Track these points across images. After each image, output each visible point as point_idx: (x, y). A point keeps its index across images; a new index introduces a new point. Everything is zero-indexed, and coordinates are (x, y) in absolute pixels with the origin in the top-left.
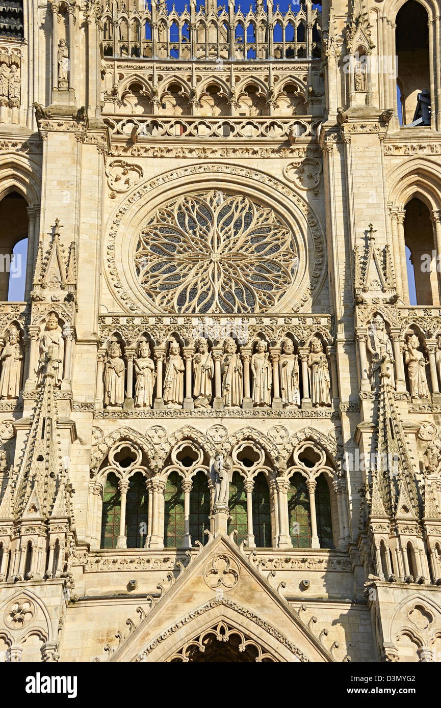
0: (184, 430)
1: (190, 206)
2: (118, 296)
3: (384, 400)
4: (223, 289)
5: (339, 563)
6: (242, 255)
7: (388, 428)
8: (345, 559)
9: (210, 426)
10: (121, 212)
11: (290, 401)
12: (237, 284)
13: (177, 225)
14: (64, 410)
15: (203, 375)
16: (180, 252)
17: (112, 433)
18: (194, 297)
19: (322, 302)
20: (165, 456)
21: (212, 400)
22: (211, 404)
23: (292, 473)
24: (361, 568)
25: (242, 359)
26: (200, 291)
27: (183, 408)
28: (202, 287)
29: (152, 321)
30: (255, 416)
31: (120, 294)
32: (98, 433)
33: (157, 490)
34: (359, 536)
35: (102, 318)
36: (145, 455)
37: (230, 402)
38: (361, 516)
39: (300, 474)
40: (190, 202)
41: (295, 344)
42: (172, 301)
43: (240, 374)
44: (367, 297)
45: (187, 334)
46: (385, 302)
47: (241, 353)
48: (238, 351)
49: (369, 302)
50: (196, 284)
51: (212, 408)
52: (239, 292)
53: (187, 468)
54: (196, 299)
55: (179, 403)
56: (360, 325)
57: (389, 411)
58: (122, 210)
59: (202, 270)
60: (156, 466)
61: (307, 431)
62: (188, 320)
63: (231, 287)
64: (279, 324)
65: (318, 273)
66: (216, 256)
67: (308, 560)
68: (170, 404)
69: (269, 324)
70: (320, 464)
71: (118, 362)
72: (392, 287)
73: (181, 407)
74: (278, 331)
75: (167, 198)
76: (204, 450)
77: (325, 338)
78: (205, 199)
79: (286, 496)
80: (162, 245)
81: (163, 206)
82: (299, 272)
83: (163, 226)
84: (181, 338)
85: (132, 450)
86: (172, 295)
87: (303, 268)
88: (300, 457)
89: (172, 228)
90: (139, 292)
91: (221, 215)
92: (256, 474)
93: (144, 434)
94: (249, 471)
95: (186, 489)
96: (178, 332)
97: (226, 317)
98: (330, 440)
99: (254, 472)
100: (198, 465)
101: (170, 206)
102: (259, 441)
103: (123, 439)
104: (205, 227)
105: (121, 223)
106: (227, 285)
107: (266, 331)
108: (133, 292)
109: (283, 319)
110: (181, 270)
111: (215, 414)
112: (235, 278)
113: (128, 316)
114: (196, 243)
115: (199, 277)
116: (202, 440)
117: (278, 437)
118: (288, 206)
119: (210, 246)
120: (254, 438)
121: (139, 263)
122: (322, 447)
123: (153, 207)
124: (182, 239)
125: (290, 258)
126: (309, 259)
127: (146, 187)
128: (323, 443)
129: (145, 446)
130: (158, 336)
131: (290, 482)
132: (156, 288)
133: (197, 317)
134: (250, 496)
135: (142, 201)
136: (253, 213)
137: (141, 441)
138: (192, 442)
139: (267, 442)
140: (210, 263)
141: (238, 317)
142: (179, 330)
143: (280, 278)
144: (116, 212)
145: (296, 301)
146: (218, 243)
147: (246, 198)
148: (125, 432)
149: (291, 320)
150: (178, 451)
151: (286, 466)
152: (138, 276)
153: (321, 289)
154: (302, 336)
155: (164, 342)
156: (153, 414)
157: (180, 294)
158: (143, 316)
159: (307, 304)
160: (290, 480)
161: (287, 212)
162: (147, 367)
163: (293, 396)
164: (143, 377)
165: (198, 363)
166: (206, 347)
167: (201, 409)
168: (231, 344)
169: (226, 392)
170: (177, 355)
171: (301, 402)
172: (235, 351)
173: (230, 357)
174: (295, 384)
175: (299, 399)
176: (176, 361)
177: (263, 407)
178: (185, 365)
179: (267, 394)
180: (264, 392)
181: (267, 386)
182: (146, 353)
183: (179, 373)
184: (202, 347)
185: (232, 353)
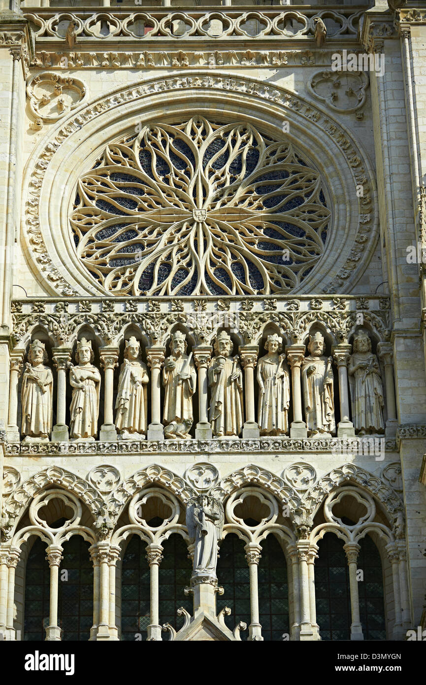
0: (148, 472)
1: (159, 139)
2: (45, 275)
4: (213, 264)
6: (242, 211)
9: (190, 465)
10: (48, 149)
11: (320, 426)
12: (234, 256)
13: (139, 169)
15: (179, 389)
16: (141, 209)
17: (33, 477)
18: (167, 276)
19: (372, 279)
20: (119, 512)
21: (194, 427)
22: (192, 433)
23: (322, 533)
25: (242, 365)
26: (175, 268)
27: (146, 438)
28: (179, 262)
29: (95, 308)
30: (262, 450)
31: (47, 273)
32: (11, 478)
33: (106, 560)
35: (17, 304)
36: (86, 508)
37: (222, 429)
39: (335, 535)
40: (159, 135)
41: (327, 342)
42: (131, 284)
43: (239, 388)
45: (152, 327)
47: (240, 354)
48: (235, 352)
50: (169, 256)
51: (194, 437)
52: (239, 267)
53: (154, 529)
54: (169, 279)
55: (141, 432)
58: (51, 146)
59: (179, 235)
60: (105, 526)
61: (345, 471)
62: (154, 305)
63: (224, 261)
64: (301, 309)
65: (365, 236)
66: (201, 213)
68: (126, 434)
69: (285, 311)
71: (43, 373)
73: (144, 437)
74: (300, 321)
75: (123, 128)
76: (180, 501)
77: (375, 331)
78: (183, 130)
79: (312, 567)
80: (115, 199)
81: (116, 141)
82: (333, 236)
83: (117, 171)
84: (144, 333)
85: (67, 502)
86: (131, 273)
87: (340, 228)
88: (334, 510)
89: (131, 173)
90: (77, 268)
91: (209, 153)
92: (265, 535)
93: (84, 478)
94: (253, 532)
95: (154, 559)
96: (138, 325)
97: (216, 300)
98: (382, 482)
99: (261, 534)
100: (171, 525)
101: (127, 141)
102: (269, 487)
103: (50, 486)
104: (183, 171)
105: (49, 167)
106: (219, 257)
107: (281, 320)
108: (68, 269)
109: (307, 303)
110: (145, 236)
111: (199, 447)
112: (232, 246)
113: (57, 301)
114: (169, 195)
115: (174, 245)
116: (176, 486)
117: (299, 481)
118: (316, 137)
119: (192, 198)
120: (261, 484)
121: (78, 226)
122: (370, 495)
123: (101, 142)
124: (146, 189)
125: (321, 216)
126: (350, 215)
127: (88, 112)
128: (371, 488)
129: (86, 497)
130: (106, 331)
131: (318, 548)
132: (104, 264)
133: (169, 300)
134: (254, 569)
135: (84, 133)
136: (260, 149)
137: (80, 488)
138: (162, 491)
139: (281, 489)
140: (192, 225)
141: (235, 300)
142: (139, 321)
143: (304, 245)
144: (42, 151)
145: (330, 279)
146: (205, 194)
147: (249, 126)
148: (54, 475)
149: (320, 303)
150: (140, 503)
151: (311, 524)
152: (76, 246)
153: (369, 260)
154: (338, 328)
155: (116, 340)
156: (99, 449)
157: (144, 272)
158: (82, 301)
159: (347, 283)
160: (318, 543)
161: (314, 146)
162: (89, 378)
163: (324, 418)
164: (82, 394)
165: (171, 372)
166: (183, 347)
167: (176, 440)
168: (224, 341)
169: (216, 415)
170: (136, 360)
171: (337, 428)
172: (230, 351)
173: (222, 361)
174: (327, 400)
175: (333, 422)
176: (135, 369)
177: (276, 435)
178: (150, 374)
179: (282, 417)
180: (277, 414)
181: (282, 404)
182: (88, 356)
183: (140, 387)
184: (177, 346)
185: (225, 355)
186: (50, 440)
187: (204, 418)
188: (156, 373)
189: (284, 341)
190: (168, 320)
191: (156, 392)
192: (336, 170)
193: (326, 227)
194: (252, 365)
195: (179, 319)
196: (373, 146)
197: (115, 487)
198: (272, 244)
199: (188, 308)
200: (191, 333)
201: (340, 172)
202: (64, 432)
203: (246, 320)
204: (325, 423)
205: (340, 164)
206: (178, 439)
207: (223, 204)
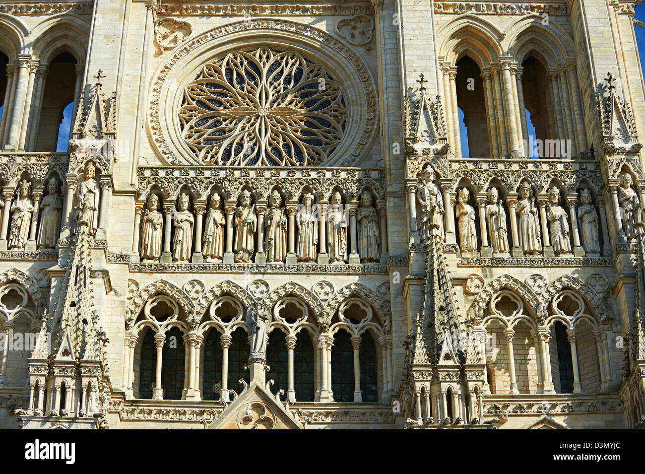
0: (223, 285)
1: (238, 61)
2: (160, 150)
3: (432, 251)
4: (270, 144)
5: (381, 414)
6: (290, 109)
7: (436, 278)
8: (387, 411)
9: (251, 281)
10: (166, 67)
11: (337, 256)
12: (284, 140)
13: (224, 81)
14: (98, 259)
15: (245, 229)
16: (225, 107)
17: (148, 287)
18: (240, 152)
19: (374, 157)
20: (203, 312)
21: (254, 255)
22: (253, 259)
23: (337, 329)
24: (402, 418)
25: (287, 214)
26: (246, 146)
27: (223, 262)
28: (248, 142)
29: (192, 173)
30: (299, 272)
31: (162, 149)
32: (133, 287)
33: (194, 344)
34: (401, 387)
35: (141, 169)
36: (181, 308)
37: (273, 257)
38: (405, 368)
39: (345, 331)
40: (239, 58)
42: (216, 157)
43: (285, 229)
44: (418, 147)
45: (229, 187)
46: (436, 152)
47: (286, 206)
48: (283, 205)
49: (420, 153)
50: (242, 139)
51: (254, 262)
52: (287, 147)
53: (226, 324)
54: (241, 155)
55: (219, 258)
56: (410, 176)
57: (437, 262)
58: (168, 65)
59: (249, 125)
60: (193, 321)
62: (231, 172)
63: (278, 143)
64: (327, 177)
65: (370, 128)
66: (264, 110)
67: (350, 413)
68: (209, 259)
69: (317, 177)
70: (366, 321)
71: (156, 216)
72: (442, 137)
73: (221, 261)
74: (326, 184)
75: (215, 53)
76: (243, 305)
77: (375, 192)
78: (254, 55)
79: (330, 352)
80: (208, 100)
81: (210, 62)
82: (349, 127)
83: (210, 82)
84: (223, 190)
85: (169, 304)
86: (216, 150)
87: (354, 123)
88: (346, 313)
89: (219, 83)
90: (182, 146)
91: (270, 71)
92: (299, 330)
93: (181, 288)
94: (291, 328)
95: (225, 345)
96: (220, 185)
97: (271, 169)
98: (377, 295)
99: (297, 329)
100: (237, 321)
101: (218, 62)
102: (303, 297)
103: (159, 293)
104: (253, 82)
105: (166, 79)
106: (275, 140)
107: (313, 184)
108: (176, 147)
109: (331, 172)
110: (227, 125)
111: (257, 269)
112: (283, 133)
113: (168, 168)
114: (243, 98)
115: (245, 132)
116: (241, 295)
117: (322, 293)
118: (340, 61)
119: (258, 100)
120: (297, 295)
121: (183, 118)
122: (369, 303)
123: (200, 63)
124: (228, 94)
125: (342, 114)
126: (361, 114)
127: (193, 43)
128: (369, 299)
129: (181, 301)
130: (199, 189)
131: (334, 339)
132: (199, 143)
133: (240, 169)
134: (291, 353)
135: (190, 57)
136: (303, 68)
137: (178, 295)
138: (232, 298)
139: (311, 298)
140: (257, 118)
141: (284, 170)
142: (221, 183)
143: (330, 133)
144: (162, 68)
145: (346, 156)
146: (267, 98)
147: (297, 54)
148: (161, 286)
149: (340, 173)
150: (217, 306)
151: (330, 323)
152: (182, 131)
153: (373, 144)
154: (351, 190)
155: (205, 195)
156: (191, 268)
157: (225, 149)
158: (183, 168)
159: (358, 159)
160: (334, 336)
161: (339, 67)
162: (186, 220)
163: (340, 251)
164: (182, 231)
165: (240, 217)
166: (249, 200)
167: (242, 264)
168: (275, 197)
169: (269, 247)
170: (217, 209)
171: (348, 258)
172: (279, 204)
173: (274, 210)
174: (342, 239)
175: (346, 254)
176: (216, 215)
177: (308, 262)
178: (226, 219)
179: (313, 249)
180: (309, 247)
181: (313, 241)
182: (186, 206)
183: (220, 228)
184: (245, 200)
185: (276, 207)
186: (160, 262)
187: (261, 249)
188: (230, 217)
189: (315, 198)
190: (239, 182)
191: (230, 230)
192: (352, 84)
193: (345, 121)
194: (293, 214)
195: (247, 182)
196: (376, 67)
197: (201, 295)
198: (309, 132)
199: (253, 174)
200: (254, 191)
201: (355, 86)
202: (169, 257)
203: (290, 183)
204: (341, 254)
205: (355, 80)
206: (243, 263)
207: (279, 105)
